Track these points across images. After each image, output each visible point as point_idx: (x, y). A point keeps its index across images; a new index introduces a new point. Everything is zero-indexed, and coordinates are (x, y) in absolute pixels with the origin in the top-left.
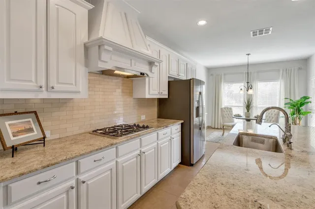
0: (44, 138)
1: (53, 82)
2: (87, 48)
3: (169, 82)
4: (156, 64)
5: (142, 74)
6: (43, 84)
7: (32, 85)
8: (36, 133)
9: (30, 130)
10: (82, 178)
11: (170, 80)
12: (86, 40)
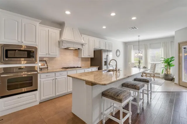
0: (48, 68)
1: (50, 53)
2: (59, 42)
3: (94, 51)
4: (84, 45)
5: (79, 49)
6: (47, 53)
7: (45, 53)
8: (46, 66)
9: (45, 65)
10: (56, 78)
11: (95, 50)
12: (59, 40)
